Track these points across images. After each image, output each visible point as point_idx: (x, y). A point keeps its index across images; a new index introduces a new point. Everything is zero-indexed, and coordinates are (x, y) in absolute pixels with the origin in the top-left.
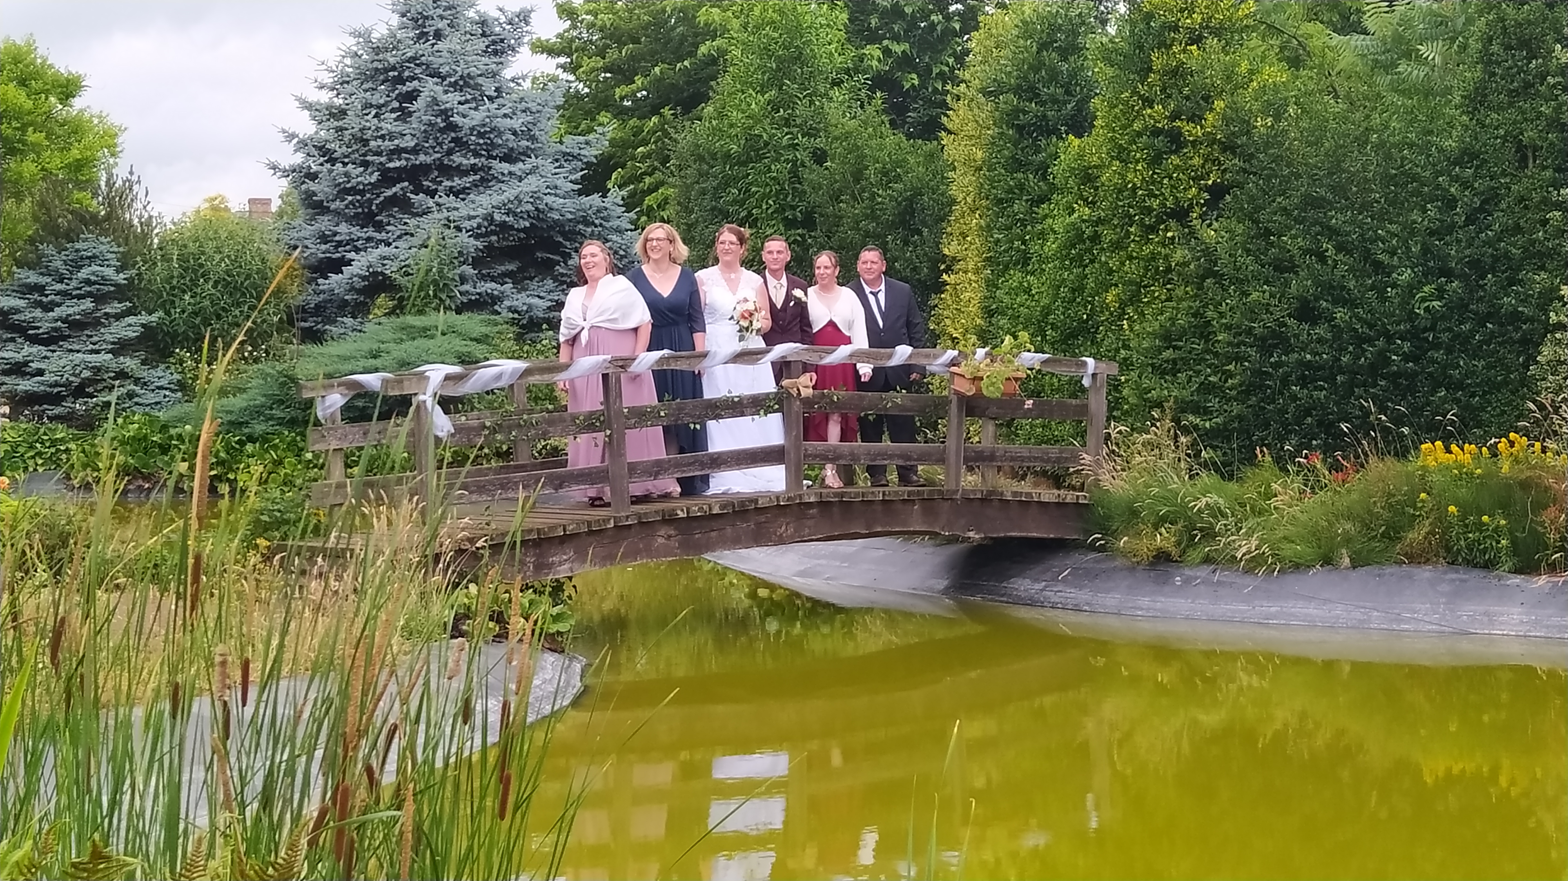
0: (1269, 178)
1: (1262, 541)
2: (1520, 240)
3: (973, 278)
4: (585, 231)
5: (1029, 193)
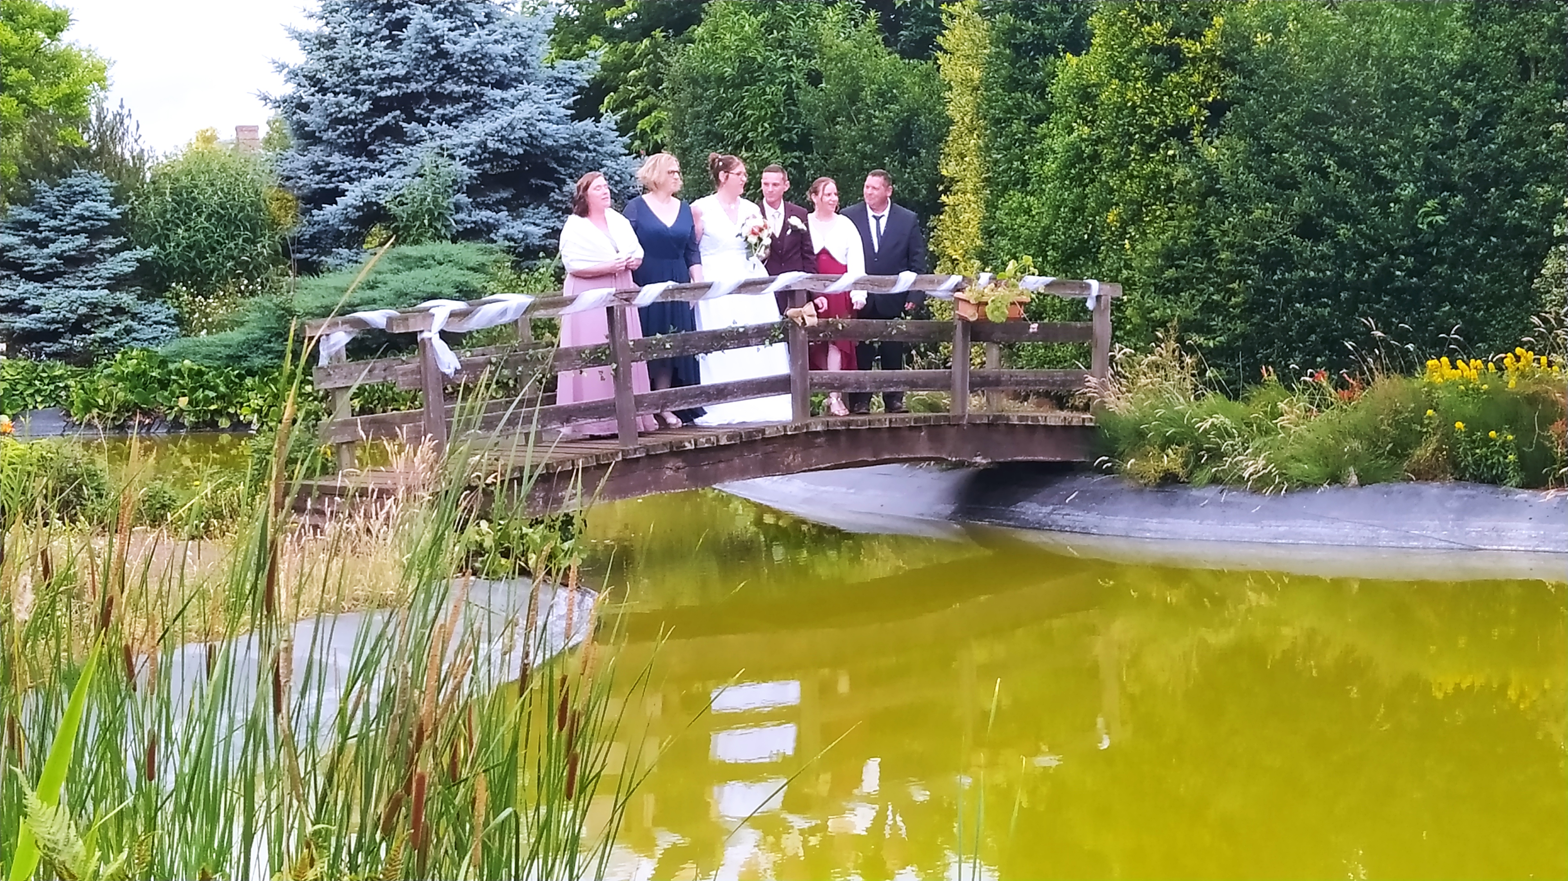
0: (1269, 95)
1: (1269, 461)
2: (1523, 152)
3: (972, 198)
4: (579, 156)
5: (1027, 113)
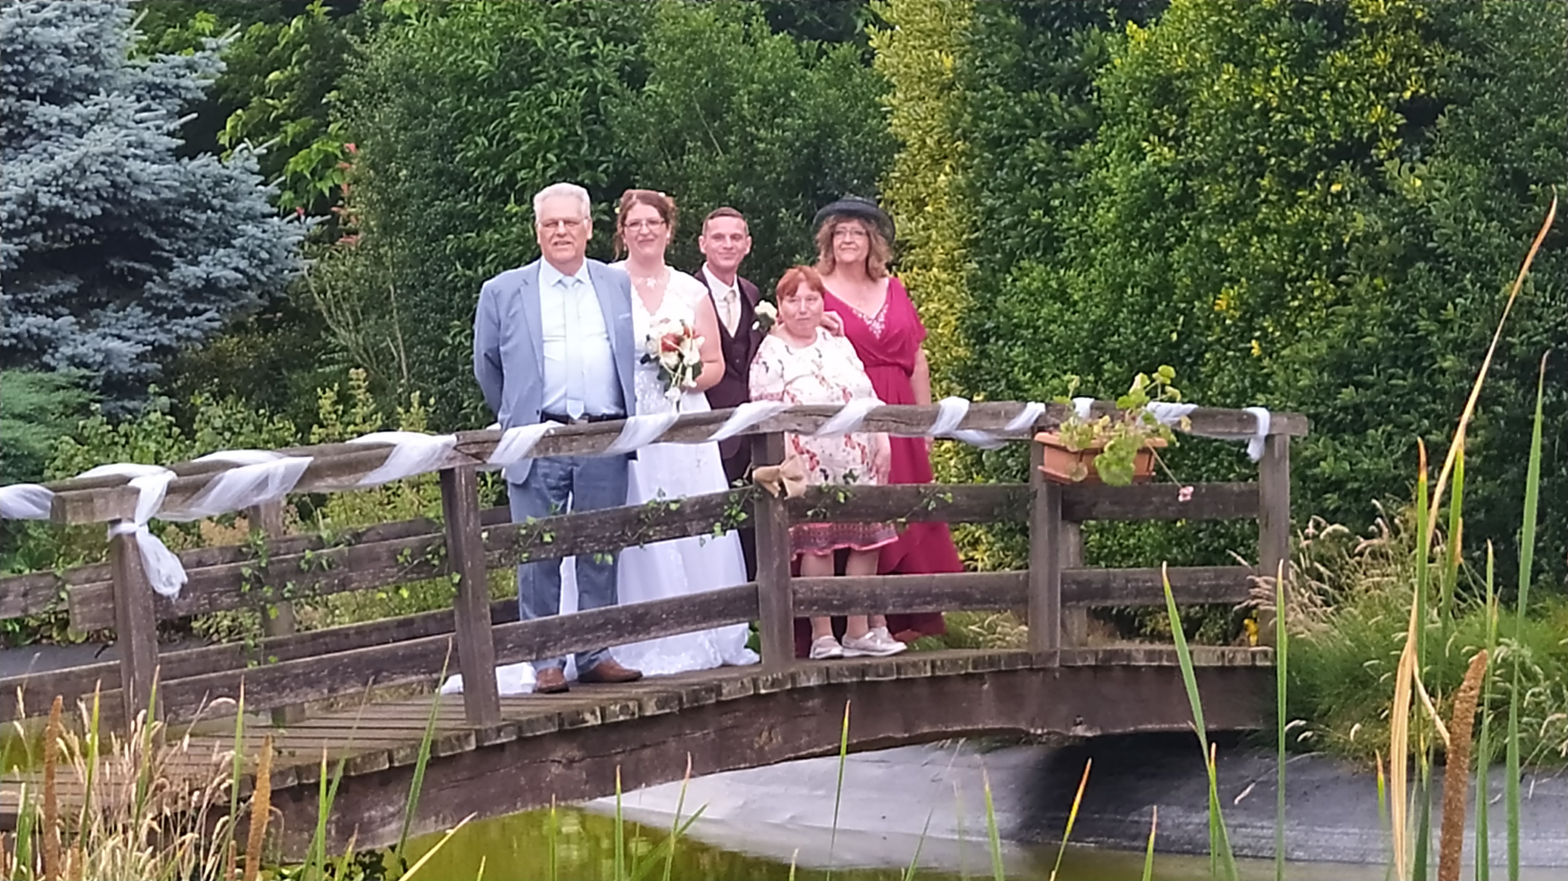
0: (1518, 85)
4: (195, 219)
5: (1051, 126)
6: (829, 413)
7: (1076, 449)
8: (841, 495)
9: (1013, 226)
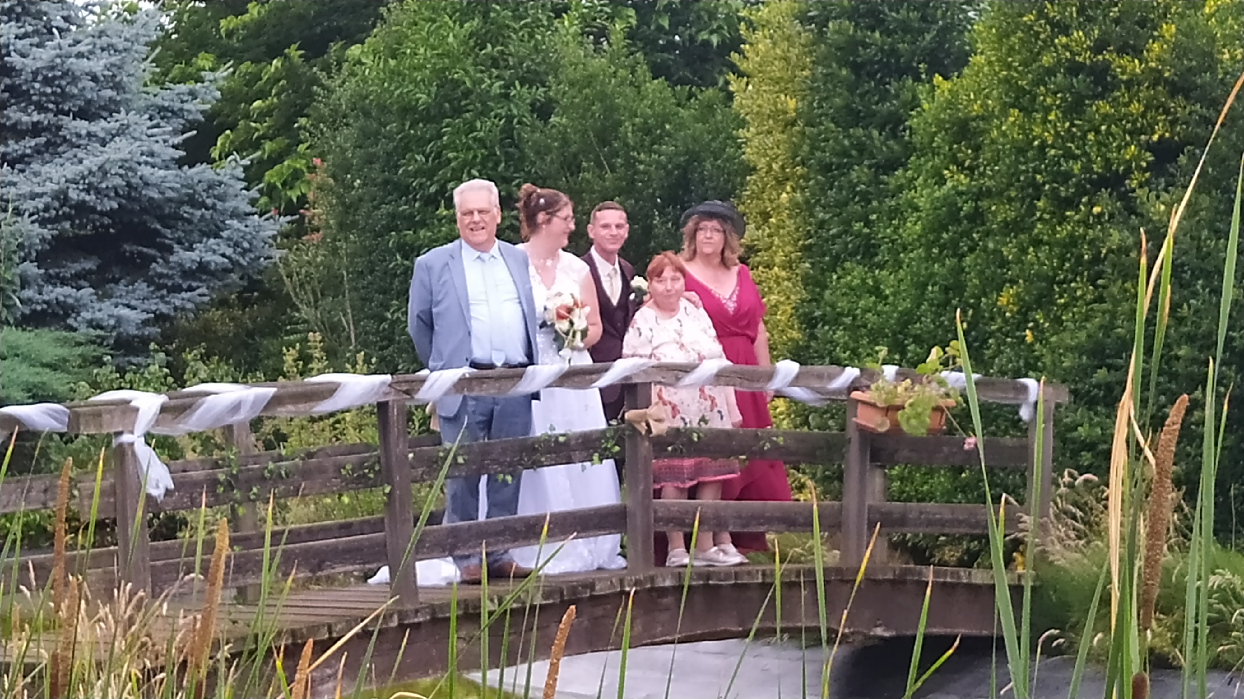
4: (192, 214)
5: (872, 156)
6: (687, 369)
7: (883, 405)
8: (695, 435)
9: (839, 236)
